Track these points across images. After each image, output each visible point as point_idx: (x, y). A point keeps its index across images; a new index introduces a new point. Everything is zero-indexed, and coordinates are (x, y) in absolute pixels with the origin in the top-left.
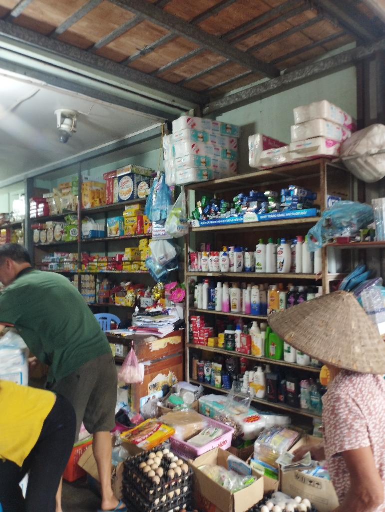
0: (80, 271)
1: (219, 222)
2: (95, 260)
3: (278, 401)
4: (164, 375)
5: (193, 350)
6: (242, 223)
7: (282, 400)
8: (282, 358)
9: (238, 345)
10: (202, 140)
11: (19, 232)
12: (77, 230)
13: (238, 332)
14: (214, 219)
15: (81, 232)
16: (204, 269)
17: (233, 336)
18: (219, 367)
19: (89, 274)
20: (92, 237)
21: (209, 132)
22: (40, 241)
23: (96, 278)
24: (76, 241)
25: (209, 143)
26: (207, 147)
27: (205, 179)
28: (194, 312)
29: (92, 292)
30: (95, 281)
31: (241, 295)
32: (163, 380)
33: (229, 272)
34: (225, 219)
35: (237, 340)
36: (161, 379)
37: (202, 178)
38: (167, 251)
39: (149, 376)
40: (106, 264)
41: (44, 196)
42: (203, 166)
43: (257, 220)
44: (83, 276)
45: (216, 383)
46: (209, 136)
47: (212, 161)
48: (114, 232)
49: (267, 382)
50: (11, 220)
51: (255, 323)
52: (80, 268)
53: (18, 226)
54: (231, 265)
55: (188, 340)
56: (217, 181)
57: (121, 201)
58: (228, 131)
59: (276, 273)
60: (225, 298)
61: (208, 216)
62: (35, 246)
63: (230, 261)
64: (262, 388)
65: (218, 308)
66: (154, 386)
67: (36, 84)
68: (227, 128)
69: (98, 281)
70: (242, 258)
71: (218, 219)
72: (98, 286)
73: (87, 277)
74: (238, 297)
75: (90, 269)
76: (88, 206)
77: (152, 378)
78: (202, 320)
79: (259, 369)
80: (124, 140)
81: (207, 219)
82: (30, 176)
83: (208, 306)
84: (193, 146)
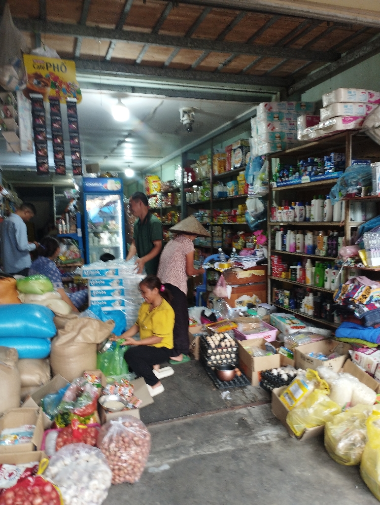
0: (212, 223)
1: (288, 183)
2: (221, 215)
3: (321, 318)
4: (249, 297)
5: (273, 281)
6: (300, 183)
7: (324, 317)
8: (323, 286)
9: (298, 277)
10: (277, 119)
11: (179, 195)
12: (210, 192)
13: (298, 267)
14: (286, 181)
15: (212, 193)
16: (279, 220)
17: (295, 270)
18: (287, 293)
19: (217, 225)
20: (220, 197)
21: (285, 111)
22: (190, 202)
23: (223, 228)
24: (209, 200)
25: (285, 121)
26: (282, 124)
27: (279, 150)
28: (274, 252)
29: (220, 239)
30: (222, 231)
31: (304, 239)
32: (248, 300)
33: (294, 221)
34: (292, 181)
35: (298, 272)
36: (245, 298)
37: (276, 150)
38: (257, 207)
39: (236, 295)
40: (227, 218)
41: (192, 166)
42: (278, 140)
43: (309, 181)
44: (214, 227)
45: (285, 304)
46: (285, 115)
47: (286, 135)
48: (231, 193)
49: (315, 303)
50: (174, 186)
51: (309, 260)
52: (212, 221)
53: (178, 190)
54: (295, 217)
55: (269, 273)
56: (288, 151)
57: (235, 168)
58: (302, 108)
59: (323, 222)
60: (292, 241)
61: (283, 179)
62: (187, 205)
63: (295, 214)
64: (311, 308)
65: (288, 249)
66: (241, 303)
67: (160, 98)
68: (301, 106)
69: (224, 231)
70: (304, 211)
71: (288, 181)
72: (224, 235)
73: (216, 228)
74: (301, 241)
75: (218, 222)
76: (216, 173)
77: (239, 297)
78: (279, 258)
79: (311, 295)
80: (236, 120)
81: (282, 181)
82: (184, 151)
83: (282, 248)
84: (268, 126)
